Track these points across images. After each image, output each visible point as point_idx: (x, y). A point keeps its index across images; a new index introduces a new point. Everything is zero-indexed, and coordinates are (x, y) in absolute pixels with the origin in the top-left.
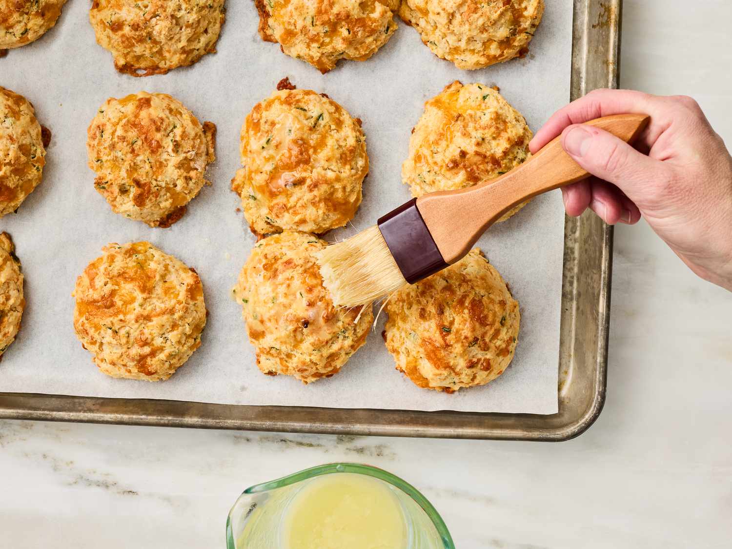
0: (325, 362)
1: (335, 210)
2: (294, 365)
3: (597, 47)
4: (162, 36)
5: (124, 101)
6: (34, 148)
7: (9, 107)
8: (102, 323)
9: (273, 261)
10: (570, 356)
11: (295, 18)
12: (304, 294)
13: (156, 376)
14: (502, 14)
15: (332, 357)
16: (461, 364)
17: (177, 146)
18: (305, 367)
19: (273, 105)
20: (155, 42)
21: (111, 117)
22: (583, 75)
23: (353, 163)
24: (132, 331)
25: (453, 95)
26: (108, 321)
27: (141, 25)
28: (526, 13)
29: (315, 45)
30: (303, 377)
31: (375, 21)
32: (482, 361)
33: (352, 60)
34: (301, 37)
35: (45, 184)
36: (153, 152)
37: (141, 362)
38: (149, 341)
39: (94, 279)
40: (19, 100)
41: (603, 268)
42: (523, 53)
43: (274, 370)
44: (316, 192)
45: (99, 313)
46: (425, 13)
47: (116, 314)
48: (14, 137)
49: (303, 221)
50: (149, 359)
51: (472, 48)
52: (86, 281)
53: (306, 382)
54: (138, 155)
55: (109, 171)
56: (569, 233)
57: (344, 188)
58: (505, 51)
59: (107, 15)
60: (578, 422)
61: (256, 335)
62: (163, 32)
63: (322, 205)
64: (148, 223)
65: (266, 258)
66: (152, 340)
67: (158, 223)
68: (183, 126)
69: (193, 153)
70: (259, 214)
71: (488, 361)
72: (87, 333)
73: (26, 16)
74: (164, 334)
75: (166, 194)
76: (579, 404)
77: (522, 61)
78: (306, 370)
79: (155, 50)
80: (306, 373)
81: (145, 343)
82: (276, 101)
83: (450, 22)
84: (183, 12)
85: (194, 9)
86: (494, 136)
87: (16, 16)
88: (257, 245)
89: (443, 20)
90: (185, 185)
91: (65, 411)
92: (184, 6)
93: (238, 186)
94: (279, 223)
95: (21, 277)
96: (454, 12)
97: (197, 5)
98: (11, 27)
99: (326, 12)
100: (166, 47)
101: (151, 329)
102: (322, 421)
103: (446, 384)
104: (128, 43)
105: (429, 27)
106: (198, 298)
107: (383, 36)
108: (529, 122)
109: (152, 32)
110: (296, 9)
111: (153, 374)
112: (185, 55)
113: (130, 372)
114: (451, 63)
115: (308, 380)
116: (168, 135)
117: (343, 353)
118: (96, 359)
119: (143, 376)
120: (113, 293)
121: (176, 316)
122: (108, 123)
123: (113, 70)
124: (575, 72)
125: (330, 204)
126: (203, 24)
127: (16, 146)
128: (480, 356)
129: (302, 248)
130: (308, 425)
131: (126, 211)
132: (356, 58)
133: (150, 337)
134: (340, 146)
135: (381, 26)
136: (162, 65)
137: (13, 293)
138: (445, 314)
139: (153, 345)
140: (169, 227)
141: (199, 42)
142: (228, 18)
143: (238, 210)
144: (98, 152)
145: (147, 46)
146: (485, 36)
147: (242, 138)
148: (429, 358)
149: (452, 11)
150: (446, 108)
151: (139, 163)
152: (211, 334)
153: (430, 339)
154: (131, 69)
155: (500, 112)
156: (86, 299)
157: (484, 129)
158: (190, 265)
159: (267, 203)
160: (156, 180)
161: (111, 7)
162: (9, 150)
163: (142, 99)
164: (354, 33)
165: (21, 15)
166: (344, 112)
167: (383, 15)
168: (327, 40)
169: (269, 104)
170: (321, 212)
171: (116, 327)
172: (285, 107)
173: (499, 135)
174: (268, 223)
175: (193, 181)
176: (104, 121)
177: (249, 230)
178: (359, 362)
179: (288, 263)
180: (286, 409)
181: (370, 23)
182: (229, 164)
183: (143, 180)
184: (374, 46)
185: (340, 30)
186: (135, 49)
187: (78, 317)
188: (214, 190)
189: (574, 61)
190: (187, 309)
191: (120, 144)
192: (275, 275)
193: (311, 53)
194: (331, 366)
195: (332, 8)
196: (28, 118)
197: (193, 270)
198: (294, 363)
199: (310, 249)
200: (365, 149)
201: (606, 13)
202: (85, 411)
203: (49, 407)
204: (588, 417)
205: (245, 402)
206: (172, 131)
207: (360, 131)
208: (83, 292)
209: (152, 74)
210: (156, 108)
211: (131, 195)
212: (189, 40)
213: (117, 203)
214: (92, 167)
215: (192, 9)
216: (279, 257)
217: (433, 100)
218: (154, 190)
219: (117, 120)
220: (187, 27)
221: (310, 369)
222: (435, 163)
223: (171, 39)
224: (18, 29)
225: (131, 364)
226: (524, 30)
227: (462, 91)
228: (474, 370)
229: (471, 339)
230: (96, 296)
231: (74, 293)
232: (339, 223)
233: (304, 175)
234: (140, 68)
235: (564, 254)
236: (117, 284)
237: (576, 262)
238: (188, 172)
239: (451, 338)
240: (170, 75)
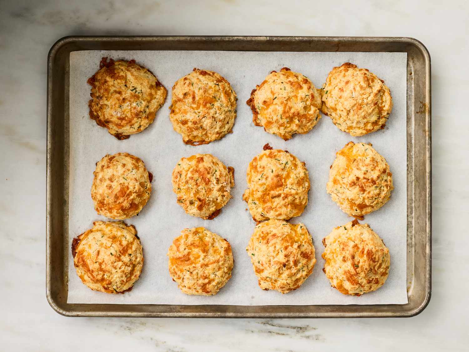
0: (293, 283)
1: (295, 208)
2: (279, 285)
3: (420, 123)
4: (208, 127)
5: (191, 159)
6: (146, 184)
7: (134, 164)
8: (184, 268)
9: (266, 235)
10: (412, 275)
11: (273, 115)
12: (283, 251)
13: (210, 293)
14: (373, 110)
15: (297, 280)
16: (364, 281)
17: (218, 181)
18: (284, 286)
19: (263, 158)
20: (204, 129)
21: (185, 167)
22: (413, 136)
23: (303, 185)
24: (199, 272)
25: (350, 149)
26: (187, 268)
27: (198, 122)
28: (384, 109)
29: (282, 128)
30: (282, 291)
31: (311, 115)
32: (374, 280)
33: (300, 134)
34: (275, 124)
35: (151, 201)
36: (207, 184)
37: (204, 288)
38: (208, 276)
39: (179, 247)
40: (138, 160)
41: (427, 231)
42: (383, 127)
43: (268, 288)
44: (286, 200)
45: (183, 264)
46: (335, 110)
47: (191, 264)
48: (137, 179)
49: (280, 215)
50: (207, 285)
51: (359, 126)
52: (175, 248)
53: (284, 293)
54: (199, 186)
55: (184, 194)
56: (409, 214)
57: (300, 198)
58: (375, 127)
59: (180, 117)
60: (418, 307)
61: (259, 271)
62: (208, 125)
63: (289, 206)
64: (203, 218)
65: (263, 233)
66: (209, 276)
67: (208, 218)
68: (220, 171)
69: (226, 183)
70: (258, 211)
71: (377, 279)
72: (176, 274)
73: (140, 119)
74: (214, 273)
75: (212, 204)
76: (418, 298)
77: (383, 130)
78: (284, 287)
79: (204, 133)
80: (283, 289)
81: (206, 278)
82: (264, 156)
83: (348, 114)
84: (217, 115)
85: (223, 113)
86: (372, 169)
87: (135, 119)
88: (257, 226)
89: (344, 114)
90: (222, 199)
91: (167, 312)
92: (218, 112)
93: (246, 198)
94: (268, 215)
95: (141, 247)
96: (350, 110)
97: (224, 111)
98: (133, 125)
99: (288, 112)
100: (209, 132)
101: (209, 270)
102: (293, 312)
103: (357, 292)
104: (190, 130)
105: (337, 117)
106: (230, 254)
107: (315, 122)
108: (388, 161)
109: (203, 125)
110: (273, 111)
111: (209, 292)
112: (218, 135)
113: (198, 292)
114: (348, 133)
115: (285, 292)
116: (213, 175)
117: (302, 278)
118: (180, 286)
119: (204, 294)
120: (189, 254)
121: (220, 263)
122: (183, 171)
123: (182, 143)
124: (409, 135)
125: (293, 206)
126: (227, 119)
127: (138, 183)
128: (373, 277)
129: (280, 228)
130: (287, 314)
131: (192, 213)
132: (302, 133)
133: (208, 274)
134: (297, 177)
135: (314, 117)
136: (206, 140)
137: (139, 255)
138: (355, 258)
139: (209, 278)
140: (212, 219)
141: (225, 128)
142: (237, 115)
143: (247, 210)
144: (179, 185)
145: (200, 131)
146: (365, 120)
147: (248, 174)
148: (348, 280)
149: (349, 109)
150: (348, 156)
151: (199, 190)
152: (236, 271)
153: (349, 271)
154: (191, 142)
155: (374, 157)
156: (175, 257)
157: (367, 166)
158: (224, 238)
159: (261, 206)
160: (208, 198)
161: (182, 113)
162: (135, 185)
163: (199, 158)
164: (301, 121)
165: (138, 119)
166: (297, 160)
167: (315, 112)
168: (288, 125)
169: (261, 158)
170: (289, 210)
171: (191, 270)
172: (269, 159)
173: (375, 168)
174: (262, 216)
175: (226, 197)
176: (181, 169)
177: (252, 219)
178: (309, 282)
179: (274, 235)
180: (275, 307)
181: (309, 116)
182: (241, 187)
183: (202, 198)
184: (311, 127)
185: (295, 120)
186: (193, 133)
187: (171, 266)
188: (234, 200)
189: (408, 130)
190: (225, 260)
191: (190, 181)
192: (268, 242)
193: (280, 132)
194: (296, 285)
195: (290, 110)
196: (143, 169)
197: (226, 240)
198: (278, 284)
199: (284, 228)
200: (308, 177)
201: (424, 107)
202: (177, 312)
203: (159, 311)
204: (423, 304)
205: (254, 304)
206: (215, 173)
207: (305, 169)
208: (174, 254)
209: (202, 144)
210: (206, 162)
211: (196, 205)
212: (220, 128)
213: (188, 209)
214: (175, 192)
215: (222, 113)
216: (269, 232)
217: (340, 152)
218: (207, 202)
219: (188, 169)
220: (219, 121)
221: (286, 287)
222: (344, 183)
223: (212, 128)
224: (136, 126)
225: (199, 288)
226: (384, 117)
227: (354, 147)
228: (371, 284)
229: (368, 269)
230: (180, 255)
231: (169, 253)
232: (298, 214)
233: (280, 192)
234: (195, 142)
235: (407, 225)
236: (191, 249)
237: (413, 228)
238: (223, 193)
239: (359, 270)
240: (210, 144)
